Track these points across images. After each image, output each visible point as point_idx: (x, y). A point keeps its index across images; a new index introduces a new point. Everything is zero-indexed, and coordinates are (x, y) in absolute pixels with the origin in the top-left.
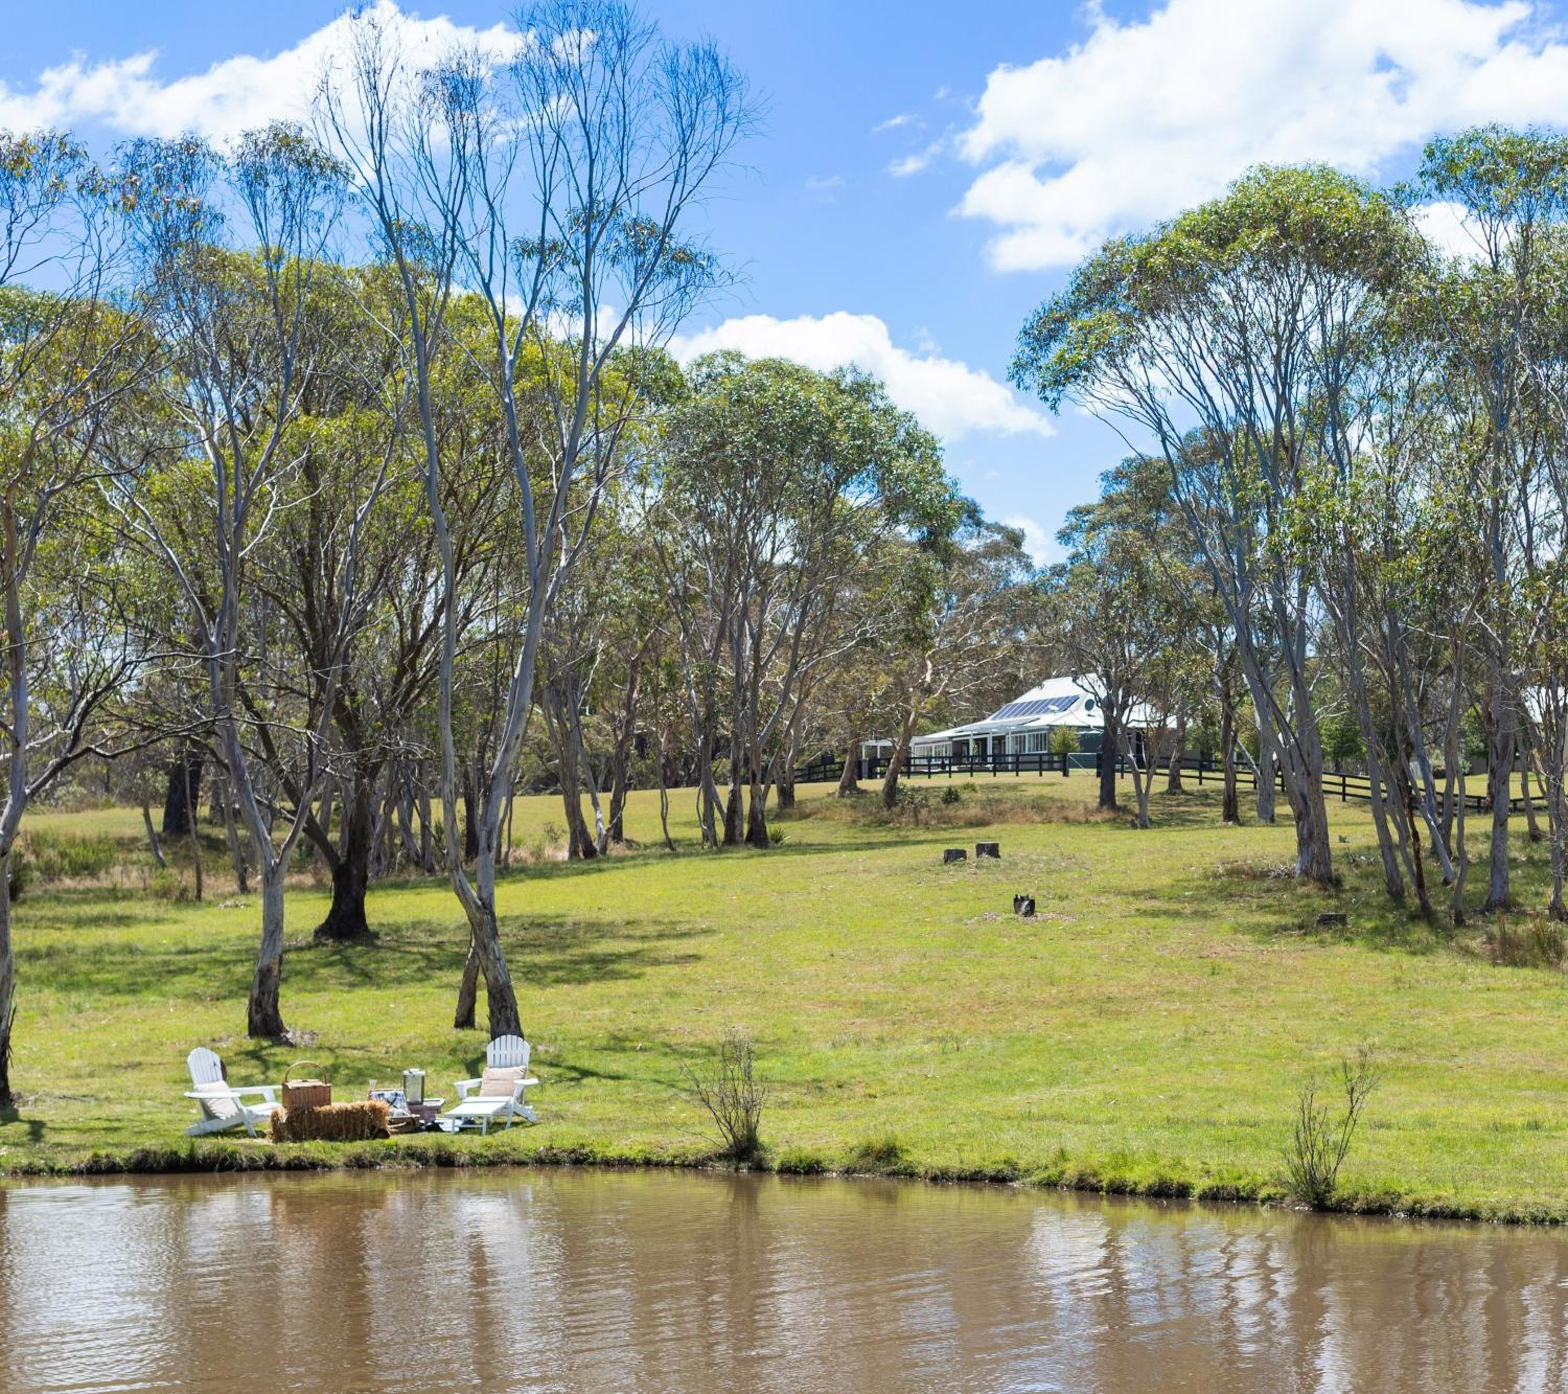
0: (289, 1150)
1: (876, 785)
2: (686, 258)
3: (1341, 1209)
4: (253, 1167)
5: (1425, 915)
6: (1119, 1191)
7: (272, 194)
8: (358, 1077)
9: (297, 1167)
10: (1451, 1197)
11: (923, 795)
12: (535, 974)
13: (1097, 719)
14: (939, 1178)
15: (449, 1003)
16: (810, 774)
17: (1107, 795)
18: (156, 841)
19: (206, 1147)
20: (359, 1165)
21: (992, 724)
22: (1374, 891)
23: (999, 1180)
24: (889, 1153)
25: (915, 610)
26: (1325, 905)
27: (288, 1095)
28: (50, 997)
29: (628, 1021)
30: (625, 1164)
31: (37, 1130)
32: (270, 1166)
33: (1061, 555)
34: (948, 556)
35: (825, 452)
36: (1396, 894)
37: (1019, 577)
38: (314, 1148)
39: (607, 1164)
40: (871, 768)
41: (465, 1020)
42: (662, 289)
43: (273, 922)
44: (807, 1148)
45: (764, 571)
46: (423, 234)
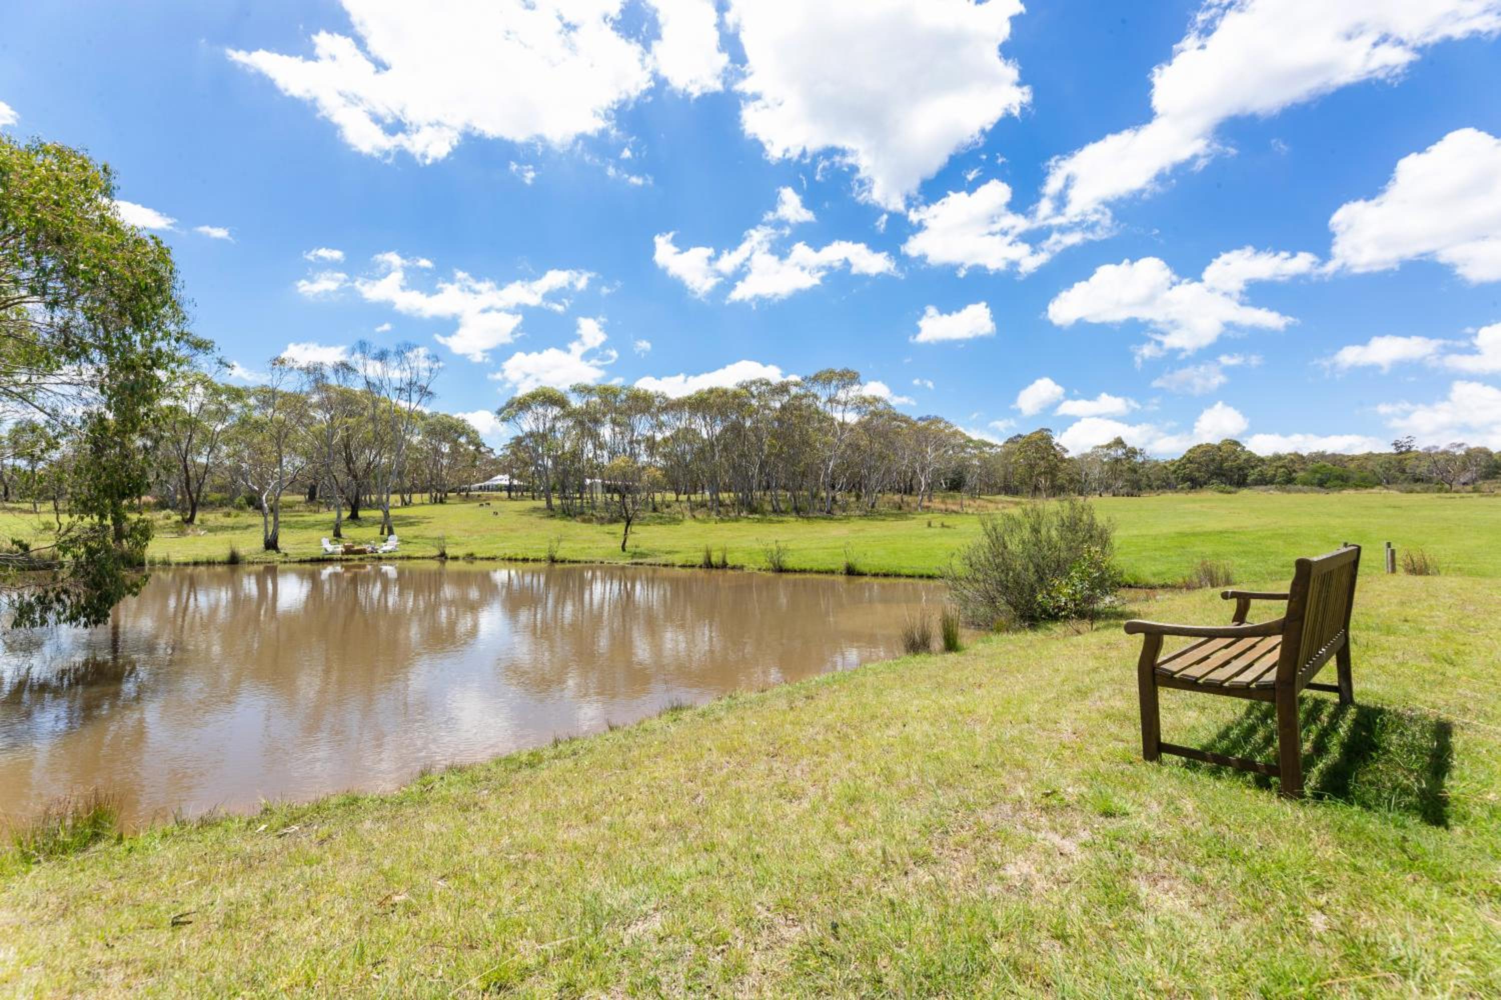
0: (346, 557)
1: (464, 494)
2: (430, 393)
3: (556, 561)
4: (337, 560)
5: (569, 515)
6: (516, 560)
7: (340, 374)
8: (360, 544)
9: (347, 560)
10: (575, 559)
11: (473, 496)
12: (398, 525)
13: (507, 483)
14: (482, 559)
15: (379, 530)
16: (450, 491)
17: (510, 496)
18: (306, 502)
19: (326, 557)
20: (361, 559)
21: (487, 483)
22: (560, 511)
23: (493, 559)
24: (472, 555)
25: (473, 462)
26: (552, 513)
27: (345, 547)
28: (285, 530)
29: (417, 534)
30: (418, 558)
31: (286, 555)
32: (341, 560)
33: (501, 453)
34: (480, 452)
35: (456, 432)
36: (564, 512)
37: (493, 457)
38: (351, 556)
39: (415, 558)
40: (463, 490)
41: (382, 533)
42: (425, 399)
43: (339, 516)
44: (455, 554)
45: (443, 454)
46: (374, 385)
